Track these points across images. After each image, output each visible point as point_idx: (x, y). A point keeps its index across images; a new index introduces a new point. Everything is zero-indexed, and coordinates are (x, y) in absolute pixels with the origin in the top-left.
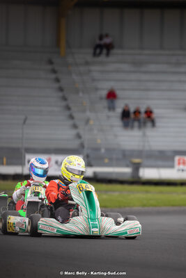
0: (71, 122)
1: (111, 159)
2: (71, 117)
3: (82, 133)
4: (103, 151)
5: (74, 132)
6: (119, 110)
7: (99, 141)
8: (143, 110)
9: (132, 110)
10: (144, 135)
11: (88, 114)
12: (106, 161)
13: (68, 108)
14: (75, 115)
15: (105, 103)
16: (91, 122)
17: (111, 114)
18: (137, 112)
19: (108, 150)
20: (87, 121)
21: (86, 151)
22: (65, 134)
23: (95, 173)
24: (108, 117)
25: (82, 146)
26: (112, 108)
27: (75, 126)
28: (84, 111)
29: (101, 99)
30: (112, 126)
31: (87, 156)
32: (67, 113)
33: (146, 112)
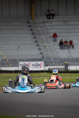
0: (38, 47)
1: (55, 63)
2: (38, 45)
3: (43, 52)
4: (52, 59)
5: (40, 52)
6: (58, 42)
7: (50, 55)
8: (68, 41)
9: (64, 41)
10: (69, 52)
13: (37, 42)
15: (52, 39)
16: (47, 47)
17: (55, 43)
18: (66, 42)
19: (54, 59)
20: (45, 46)
21: (45, 60)
22: (36, 53)
23: (49, 69)
24: (54, 45)
25: (43, 57)
26: (55, 41)
27: (40, 49)
28: (44, 43)
29: (50, 37)
30: (56, 49)
31: (46, 62)
32: (37, 44)
33: (70, 42)
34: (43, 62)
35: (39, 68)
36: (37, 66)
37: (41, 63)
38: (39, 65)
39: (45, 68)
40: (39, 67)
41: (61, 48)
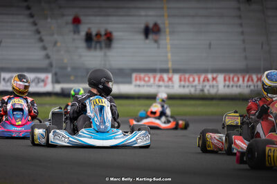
0: (41, 44)
1: (76, 77)
2: (41, 40)
3: (50, 54)
4: (69, 69)
5: (43, 53)
6: (83, 34)
7: (66, 61)
9: (94, 33)
10: (105, 55)
11: (56, 37)
12: (72, 78)
13: (38, 32)
14: (44, 38)
15: (71, 27)
16: (59, 44)
17: (76, 36)
18: (98, 35)
19: (74, 69)
20: (55, 43)
21: (54, 70)
22: (35, 55)
23: (62, 89)
24: (74, 40)
25: (51, 65)
26: (76, 31)
27: (44, 48)
28: (52, 35)
29: (67, 23)
30: (77, 48)
31: (56, 74)
32: (38, 36)
33: (106, 34)
34: (50, 76)
35: (41, 87)
36: (39, 82)
37: (47, 78)
38: (43, 81)
39: (54, 87)
40: (42, 84)
41: (89, 47)
